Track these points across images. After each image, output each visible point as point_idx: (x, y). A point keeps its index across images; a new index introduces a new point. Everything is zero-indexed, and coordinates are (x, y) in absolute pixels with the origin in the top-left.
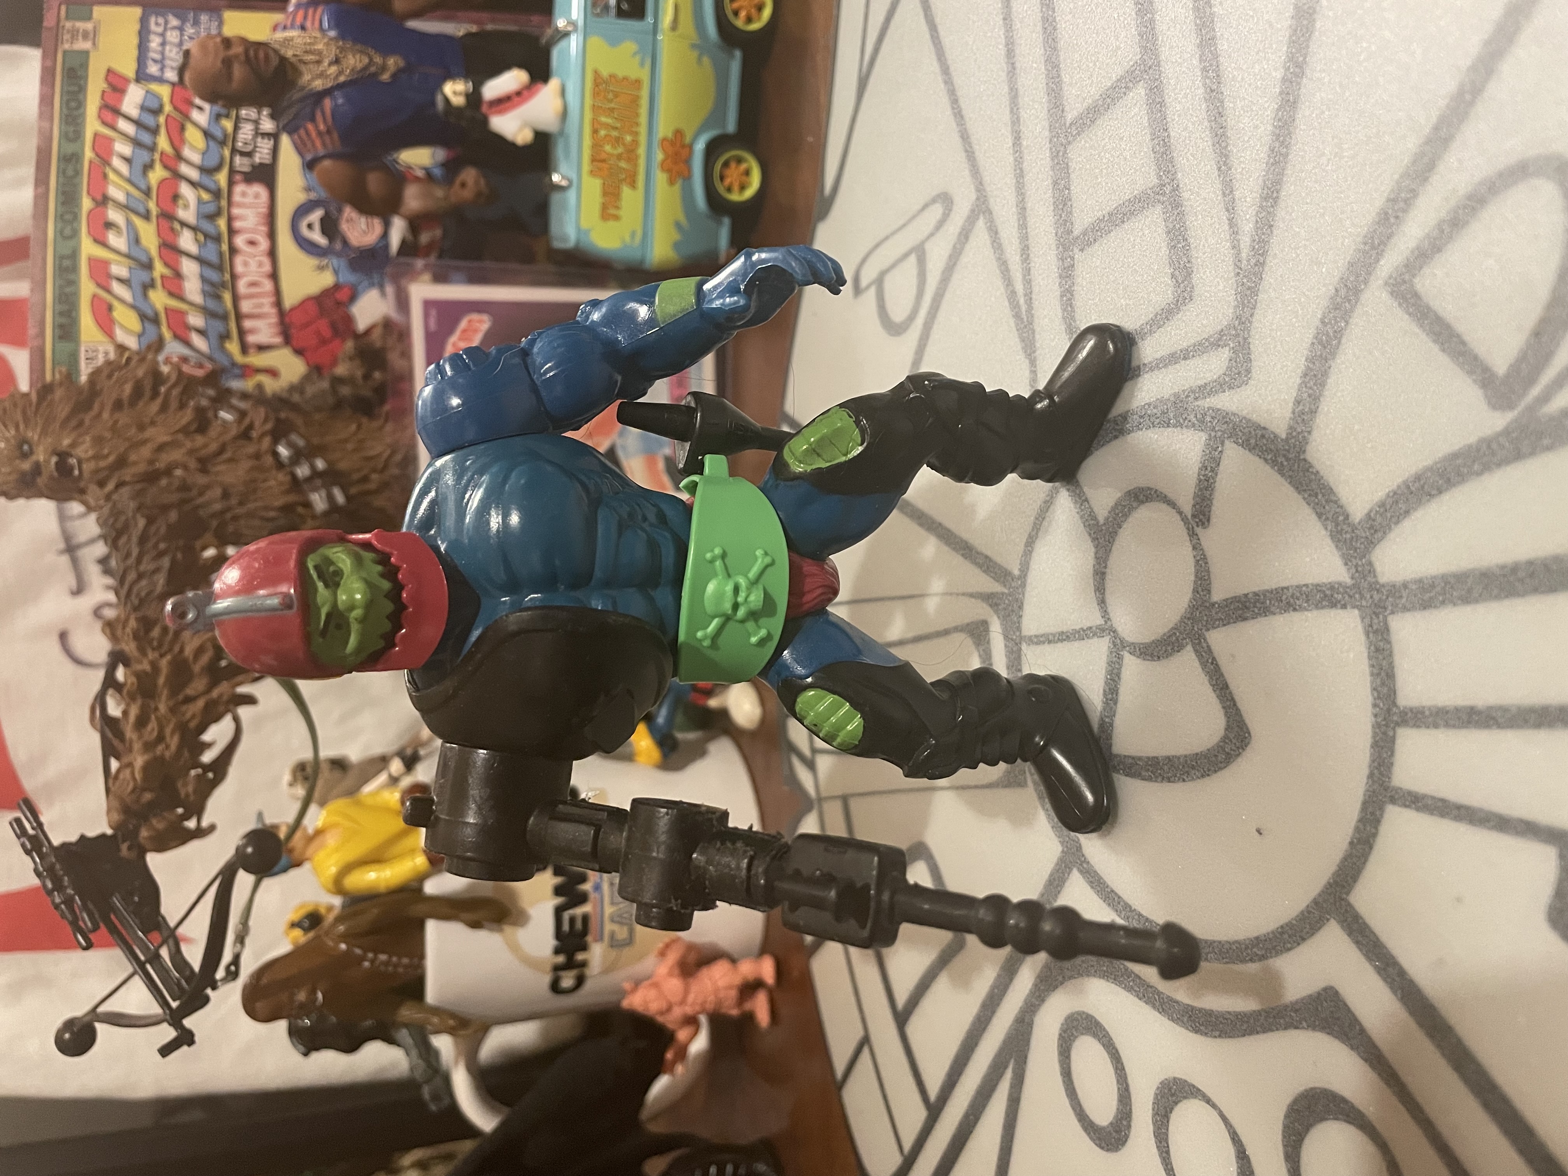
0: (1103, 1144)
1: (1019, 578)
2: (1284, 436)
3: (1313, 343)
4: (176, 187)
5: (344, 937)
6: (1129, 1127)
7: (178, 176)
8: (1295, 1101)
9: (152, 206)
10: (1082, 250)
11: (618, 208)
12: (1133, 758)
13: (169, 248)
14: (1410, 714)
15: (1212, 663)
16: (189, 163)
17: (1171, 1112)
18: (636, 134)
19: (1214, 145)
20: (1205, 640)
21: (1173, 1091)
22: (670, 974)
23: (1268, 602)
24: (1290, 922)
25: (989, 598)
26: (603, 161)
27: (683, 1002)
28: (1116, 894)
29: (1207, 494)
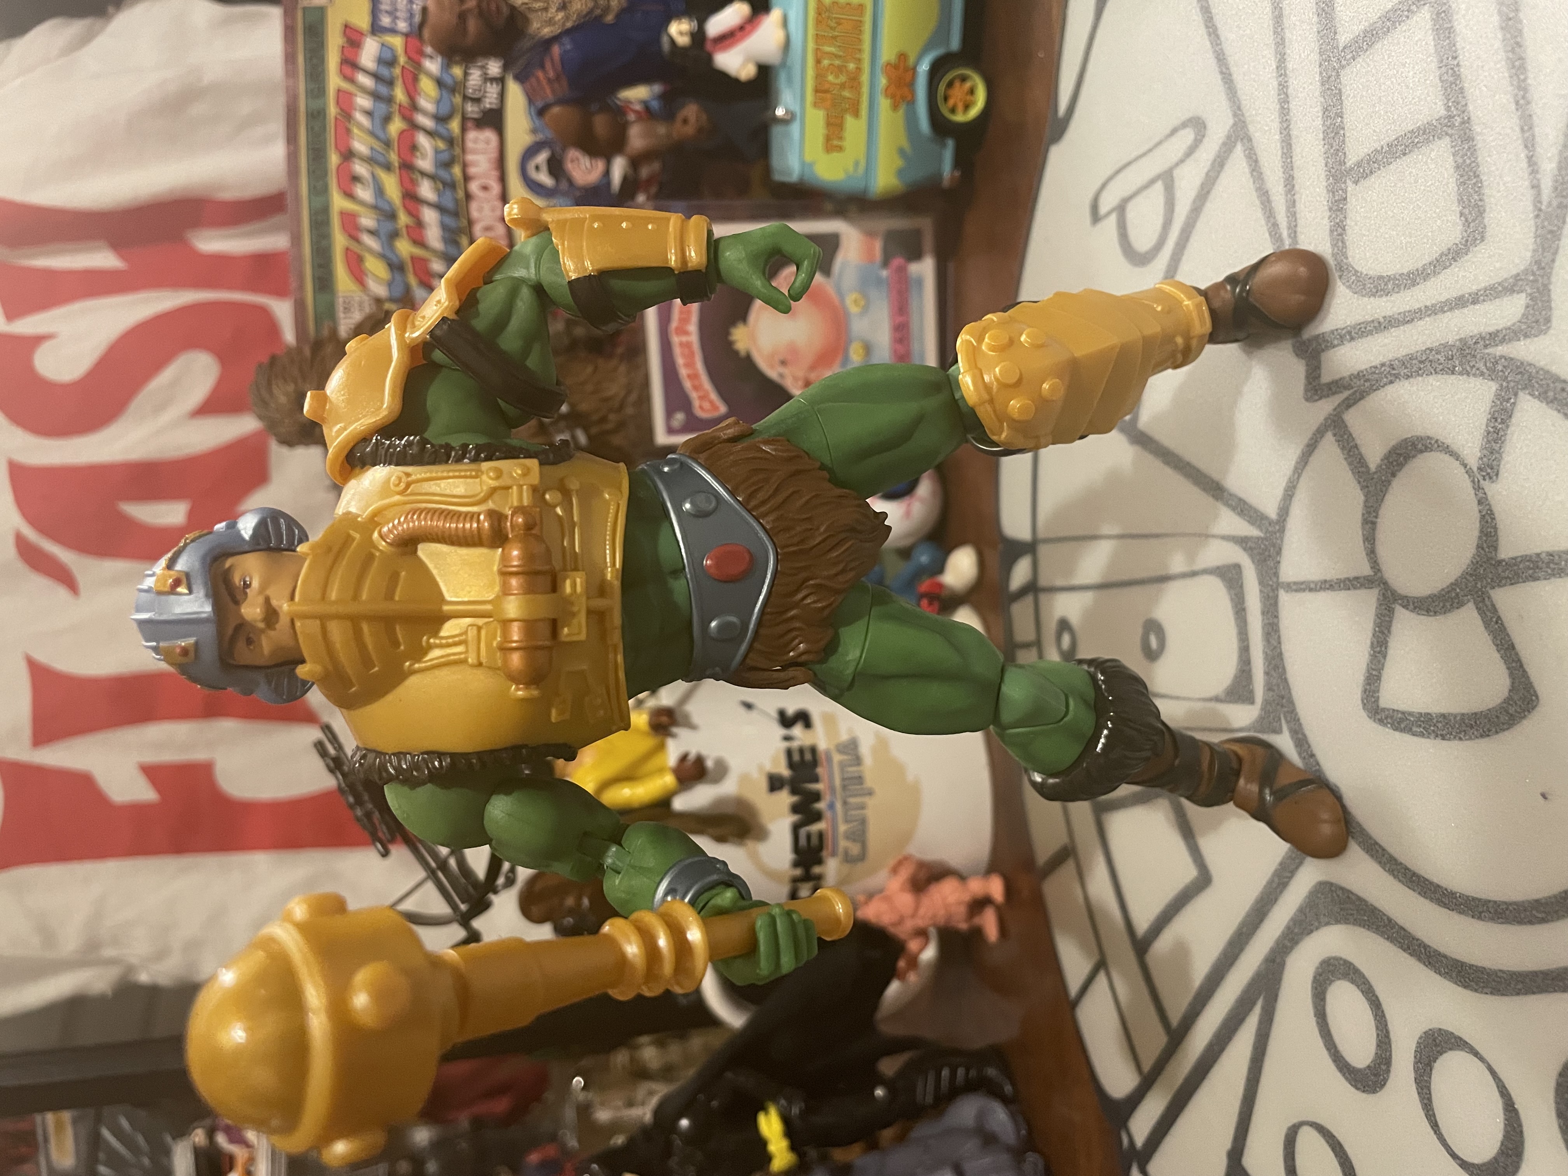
0: (1359, 1086)
1: (1278, 522)
4: (413, 136)
6: (1388, 1071)
7: (415, 126)
9: (394, 157)
10: (1356, 183)
11: (841, 138)
12: (1403, 713)
13: (411, 197)
15: (1497, 623)
16: (425, 113)
17: (1435, 1061)
18: (859, 60)
19: (1510, 77)
20: (1489, 598)
21: (1438, 1041)
22: (902, 890)
23: (1563, 563)
25: (1242, 542)
26: (826, 91)
27: (913, 916)
28: (1380, 846)
29: (1496, 447)
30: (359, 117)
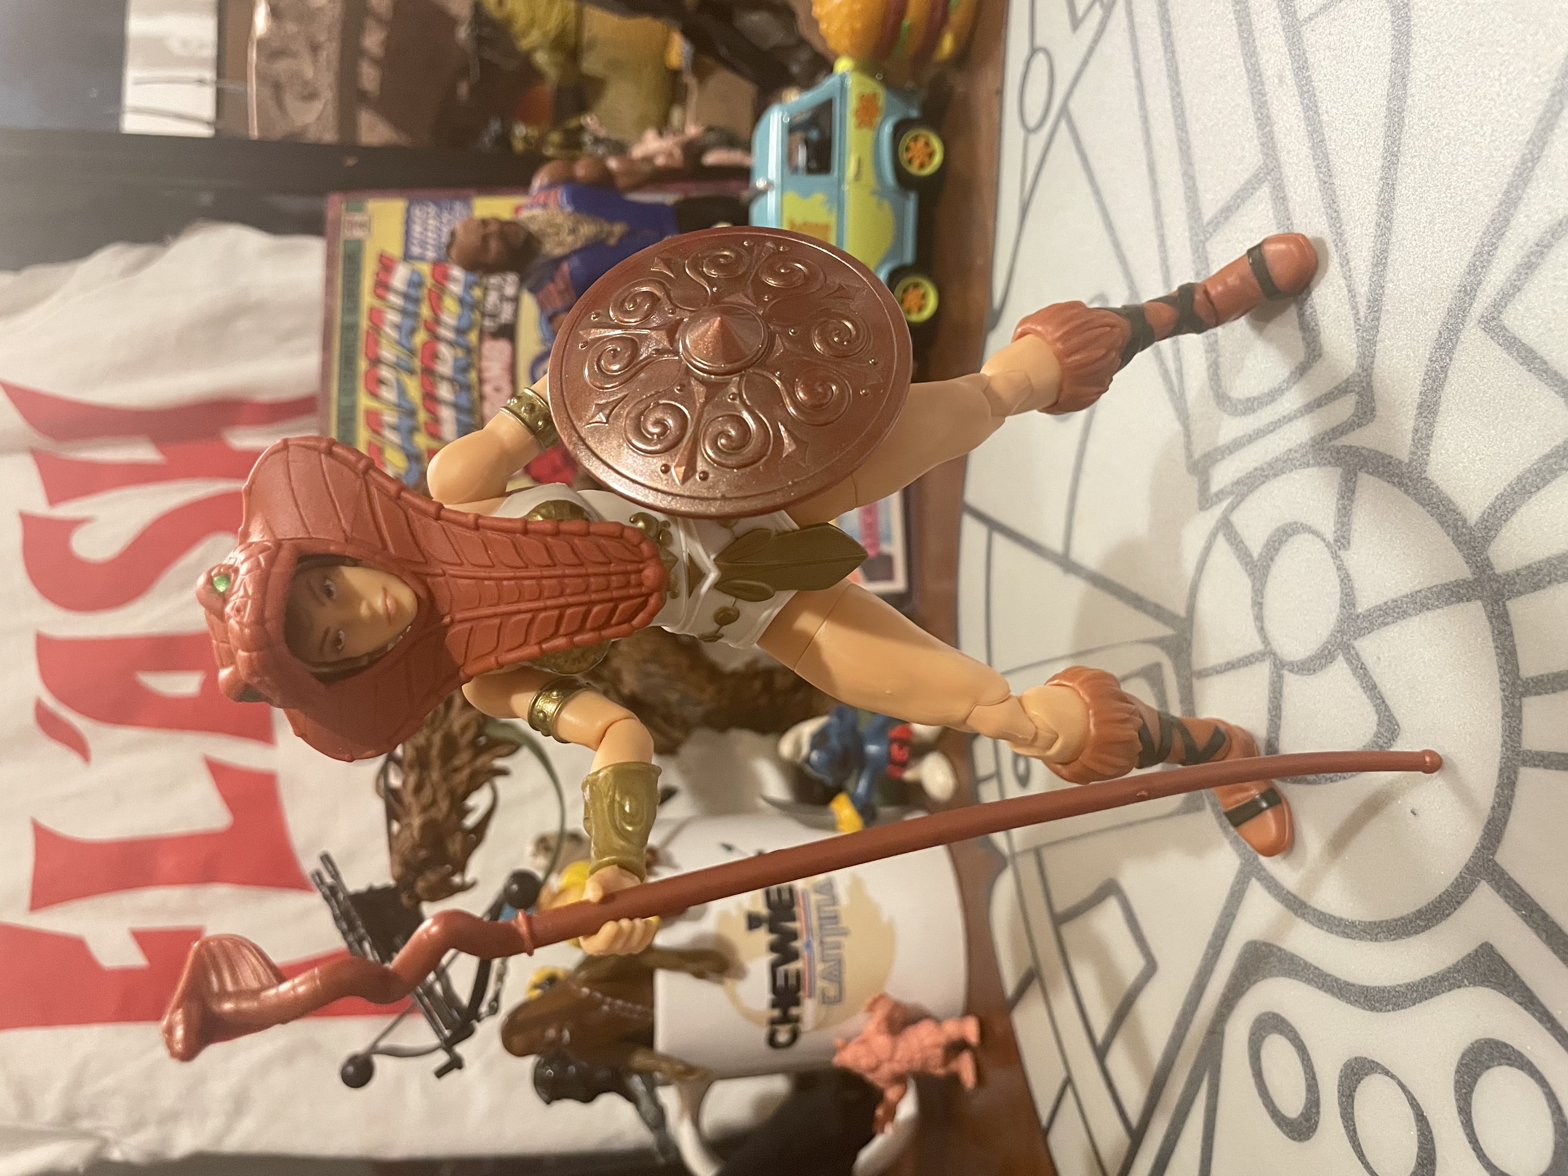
0: (1296, 1136)
1: (1187, 619)
2: (1407, 460)
3: (1425, 380)
4: (435, 346)
5: (587, 982)
6: (1318, 1113)
7: (436, 338)
8: (1464, 1056)
9: (417, 363)
13: (430, 399)
14: (1532, 684)
15: (1361, 668)
17: (1355, 1091)
19: (1330, 227)
20: (1353, 648)
21: (1355, 1070)
22: (879, 1031)
24: (1447, 890)
25: (1160, 642)
27: (891, 1059)
29: (1346, 520)
30: (388, 330)
